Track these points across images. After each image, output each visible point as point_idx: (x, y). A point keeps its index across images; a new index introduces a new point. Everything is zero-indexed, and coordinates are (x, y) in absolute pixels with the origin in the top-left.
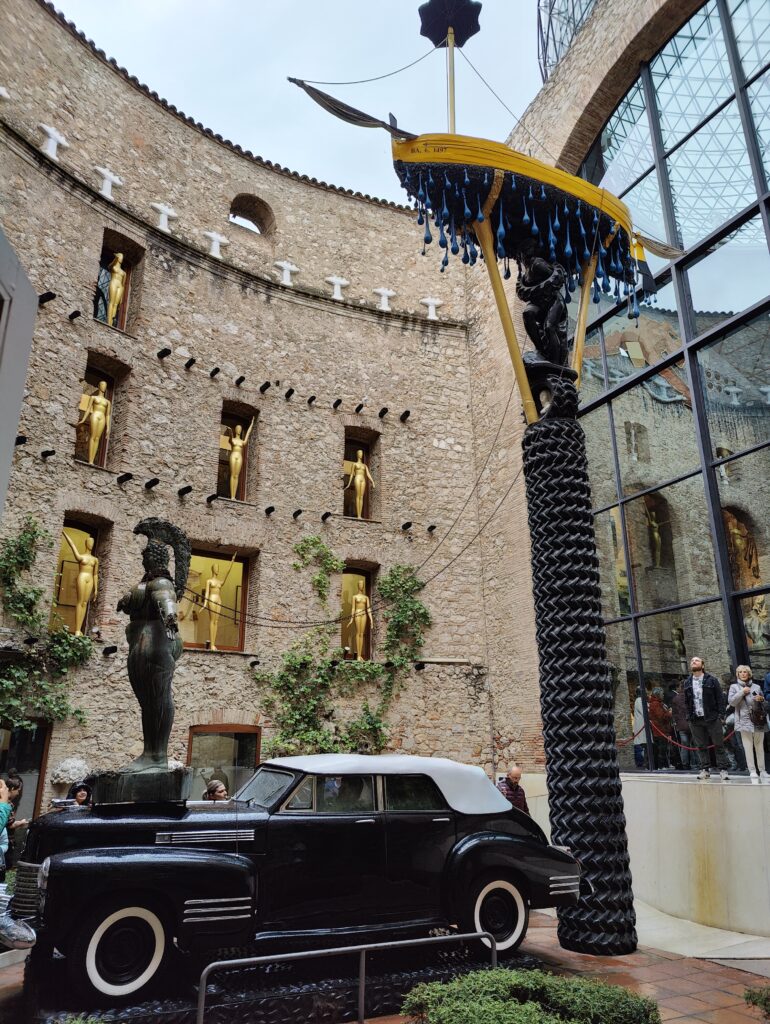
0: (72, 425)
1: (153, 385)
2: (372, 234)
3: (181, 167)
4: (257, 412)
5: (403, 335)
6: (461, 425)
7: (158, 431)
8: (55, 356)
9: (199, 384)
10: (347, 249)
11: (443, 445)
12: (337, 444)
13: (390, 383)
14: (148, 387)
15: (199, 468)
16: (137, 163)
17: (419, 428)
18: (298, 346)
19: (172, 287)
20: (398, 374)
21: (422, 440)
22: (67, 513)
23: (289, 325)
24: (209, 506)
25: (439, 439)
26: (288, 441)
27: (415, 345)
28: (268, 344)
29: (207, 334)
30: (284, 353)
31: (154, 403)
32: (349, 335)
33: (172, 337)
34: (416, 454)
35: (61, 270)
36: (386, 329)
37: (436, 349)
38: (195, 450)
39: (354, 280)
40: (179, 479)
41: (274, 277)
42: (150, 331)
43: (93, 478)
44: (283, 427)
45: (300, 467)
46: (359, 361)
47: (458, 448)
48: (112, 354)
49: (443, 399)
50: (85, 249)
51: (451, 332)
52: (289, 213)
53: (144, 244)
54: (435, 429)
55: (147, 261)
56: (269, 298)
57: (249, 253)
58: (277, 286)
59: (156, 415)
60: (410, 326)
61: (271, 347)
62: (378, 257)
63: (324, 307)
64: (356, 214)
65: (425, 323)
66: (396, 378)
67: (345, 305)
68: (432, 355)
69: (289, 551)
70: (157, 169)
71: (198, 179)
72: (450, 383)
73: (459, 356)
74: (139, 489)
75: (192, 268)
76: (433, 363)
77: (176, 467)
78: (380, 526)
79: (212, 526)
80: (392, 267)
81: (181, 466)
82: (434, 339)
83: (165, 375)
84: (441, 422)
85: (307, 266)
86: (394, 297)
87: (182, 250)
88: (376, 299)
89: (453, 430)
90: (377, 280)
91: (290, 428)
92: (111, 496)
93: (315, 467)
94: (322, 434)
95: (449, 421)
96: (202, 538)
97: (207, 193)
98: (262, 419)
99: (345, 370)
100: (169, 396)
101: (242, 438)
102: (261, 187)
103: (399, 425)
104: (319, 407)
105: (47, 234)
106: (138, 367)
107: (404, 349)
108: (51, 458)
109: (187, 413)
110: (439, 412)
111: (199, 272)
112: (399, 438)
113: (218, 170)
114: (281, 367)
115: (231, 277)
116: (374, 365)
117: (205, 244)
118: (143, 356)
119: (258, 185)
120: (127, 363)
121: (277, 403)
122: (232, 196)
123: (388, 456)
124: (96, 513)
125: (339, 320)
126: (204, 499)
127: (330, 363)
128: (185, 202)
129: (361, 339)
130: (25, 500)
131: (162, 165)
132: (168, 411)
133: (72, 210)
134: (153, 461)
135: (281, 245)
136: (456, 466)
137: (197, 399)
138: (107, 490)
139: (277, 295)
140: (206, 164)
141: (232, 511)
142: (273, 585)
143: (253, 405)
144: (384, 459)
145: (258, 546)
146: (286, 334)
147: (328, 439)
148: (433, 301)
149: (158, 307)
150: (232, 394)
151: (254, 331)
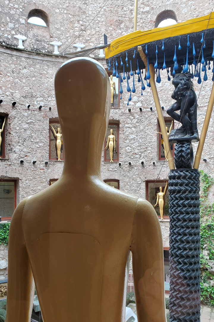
1: (129, 124)
7: (132, 142)
9: (147, 116)
15: (149, 151)
24: (154, 166)
31: (129, 131)
33: (134, 100)
38: (147, 144)
40: (141, 158)
42: (125, 102)
43: (111, 167)
48: (112, 119)
59: (131, 135)
70: (121, 29)
77: (140, 153)
79: (156, 173)
81: (142, 152)
83: (132, 118)
92: (117, 171)
96: (152, 179)
100: (135, 126)
106: (122, 119)
109: (143, 130)
118: (123, 114)
120: (117, 119)
124: (113, 178)
126: (152, 163)
131: (122, 25)
132: (135, 132)
134: (131, 154)
137: (146, 122)
141: (164, 165)
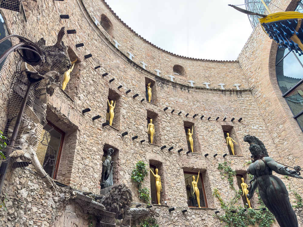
0: (146, 132)
1: (164, 119)
2: (213, 70)
3: (159, 60)
4: (193, 124)
5: (231, 96)
6: (259, 121)
7: (168, 132)
8: (139, 112)
9: (176, 117)
10: (207, 75)
11: (255, 128)
12: (221, 131)
13: (231, 110)
14: (163, 119)
15: (182, 143)
16: (150, 60)
17: (245, 123)
18: (200, 103)
19: (163, 91)
20: (233, 108)
21: (248, 127)
22: (150, 160)
23: (196, 98)
24: (188, 155)
25: (253, 126)
26: (206, 132)
27: (236, 98)
28: (191, 104)
29: (175, 103)
30: (197, 106)
31: (165, 124)
32: (214, 98)
33: (166, 105)
34: (247, 132)
35: (137, 89)
36: (225, 94)
37: (243, 98)
38: (179, 137)
39: (211, 82)
40: (177, 147)
41: (188, 85)
42: (160, 103)
43: (155, 149)
44: (203, 128)
45: (211, 140)
46: (220, 105)
47: (261, 128)
48: (153, 111)
49: (250, 113)
50: (142, 83)
51: (246, 93)
52: (189, 68)
53: (155, 81)
54: (251, 123)
55: (156, 85)
56: (189, 91)
57: (181, 80)
58: (190, 87)
59: (167, 128)
60: (232, 93)
61: (193, 105)
62: (216, 75)
63: (205, 91)
64: (207, 65)
65: (237, 91)
66: (233, 109)
67: (211, 90)
68: (242, 100)
69: (216, 169)
70: (154, 61)
71: (164, 63)
72: (251, 108)
73: (251, 100)
74: (167, 151)
75: (167, 85)
76: (243, 103)
78: (243, 157)
79: (190, 162)
80: (221, 77)
81: (177, 143)
82: (241, 96)
83: (167, 116)
84: (252, 120)
85: (197, 81)
86: (225, 85)
87: (164, 81)
88: (219, 87)
89: (257, 123)
90: (218, 82)
91: (205, 128)
92: (160, 154)
93: (216, 140)
94: (215, 129)
95: (254, 120)
96: (188, 166)
97: (167, 66)
98: (196, 126)
99: (216, 108)
100: (169, 122)
101: (191, 133)
102: (180, 62)
103: (239, 123)
104: (212, 121)
105: (133, 80)
106: (160, 114)
107: (233, 100)
108: (143, 143)
109: (175, 126)
110: (250, 117)
111: (169, 86)
112: (240, 127)
113: (168, 60)
114: (197, 110)
115: (177, 86)
116: (225, 106)
117: (169, 79)
118: (160, 111)
119: (179, 62)
120: (157, 113)
121: (199, 121)
122: (173, 66)
123: (238, 133)
124: (157, 160)
125: (210, 94)
126: (185, 153)
127: (211, 107)
128: (162, 69)
129: (218, 99)
130: (139, 157)
131: (155, 60)
132: (170, 126)
133: (137, 73)
134: (169, 142)
135: (188, 76)
136: (262, 134)
137: (176, 121)
138: (159, 152)
139: (191, 90)
140: (165, 59)
141: (195, 156)
142: (214, 182)
143: (192, 122)
144: (237, 135)
145: (205, 168)
146: (196, 100)
147: (217, 130)
148: (237, 85)
149: (161, 97)
150: (185, 119)
151: (187, 100)
